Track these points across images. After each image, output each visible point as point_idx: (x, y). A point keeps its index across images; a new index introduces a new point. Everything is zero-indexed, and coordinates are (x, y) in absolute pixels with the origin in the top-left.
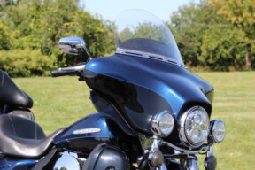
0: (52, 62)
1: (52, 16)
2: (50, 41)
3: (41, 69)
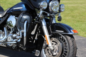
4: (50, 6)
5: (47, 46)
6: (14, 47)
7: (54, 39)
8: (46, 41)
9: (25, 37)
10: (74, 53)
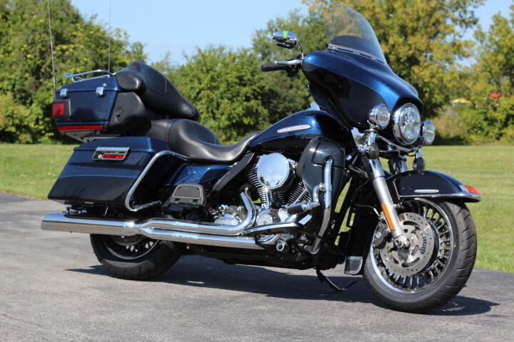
0: (34, 117)
1: (34, 31)
2: (31, 79)
3: (13, 129)
4: (397, 122)
5: (389, 237)
6: (281, 247)
7: (407, 216)
8: (384, 222)
9: (327, 206)
10: (470, 251)
